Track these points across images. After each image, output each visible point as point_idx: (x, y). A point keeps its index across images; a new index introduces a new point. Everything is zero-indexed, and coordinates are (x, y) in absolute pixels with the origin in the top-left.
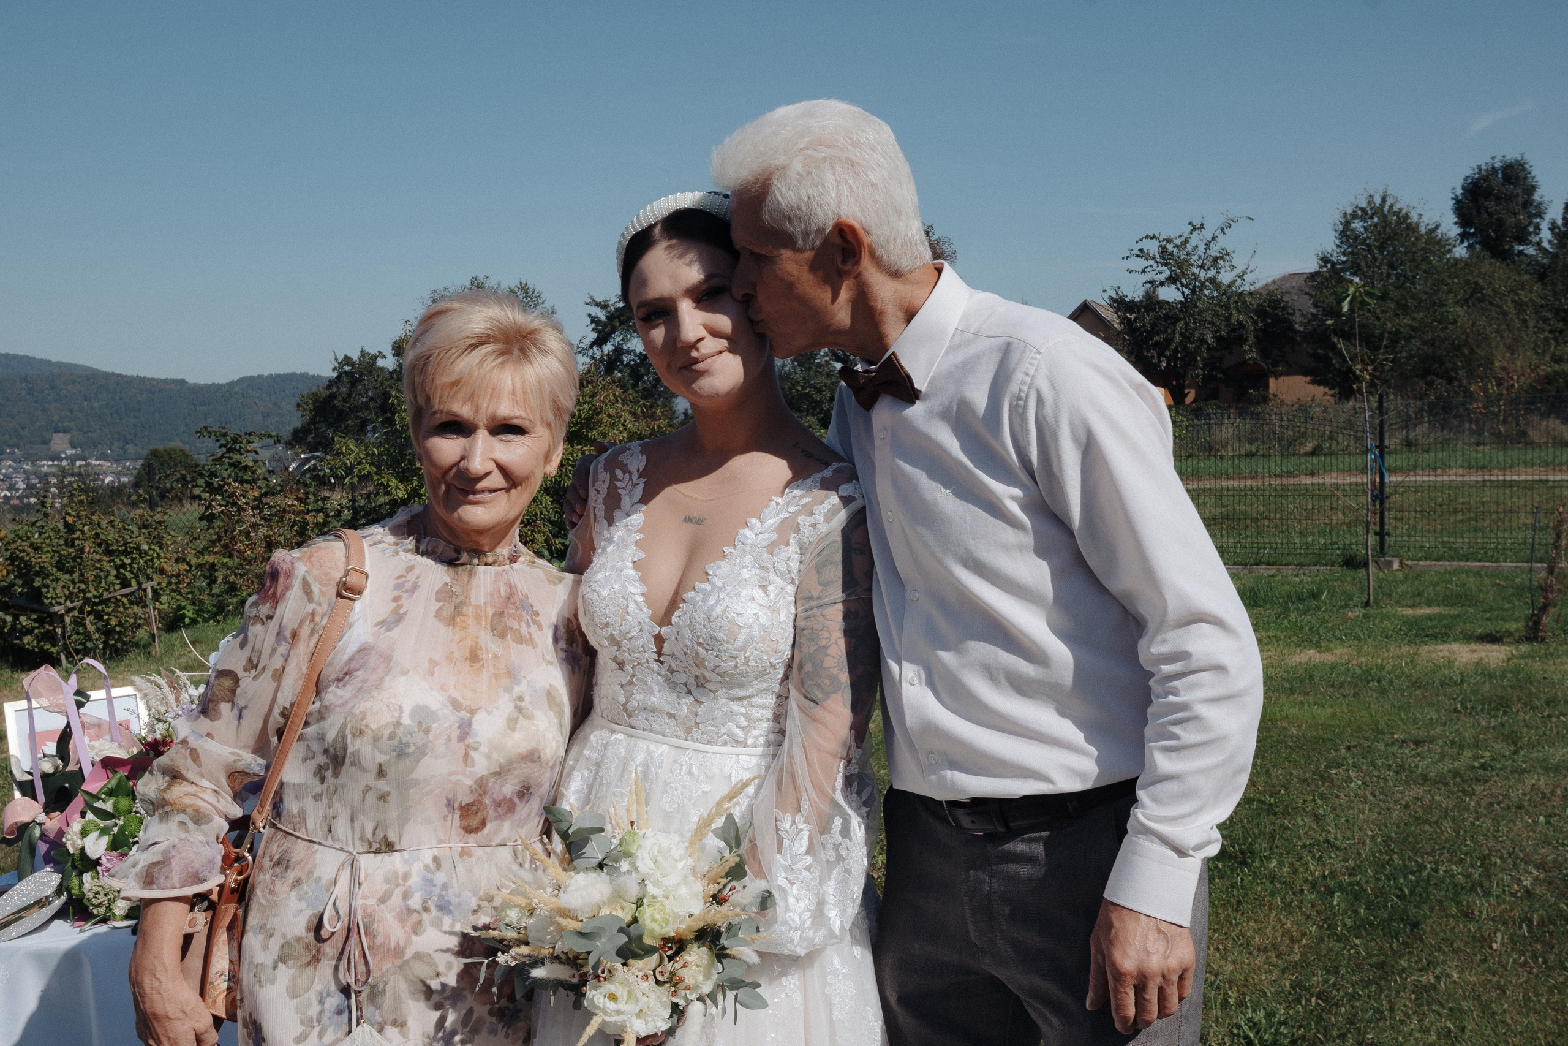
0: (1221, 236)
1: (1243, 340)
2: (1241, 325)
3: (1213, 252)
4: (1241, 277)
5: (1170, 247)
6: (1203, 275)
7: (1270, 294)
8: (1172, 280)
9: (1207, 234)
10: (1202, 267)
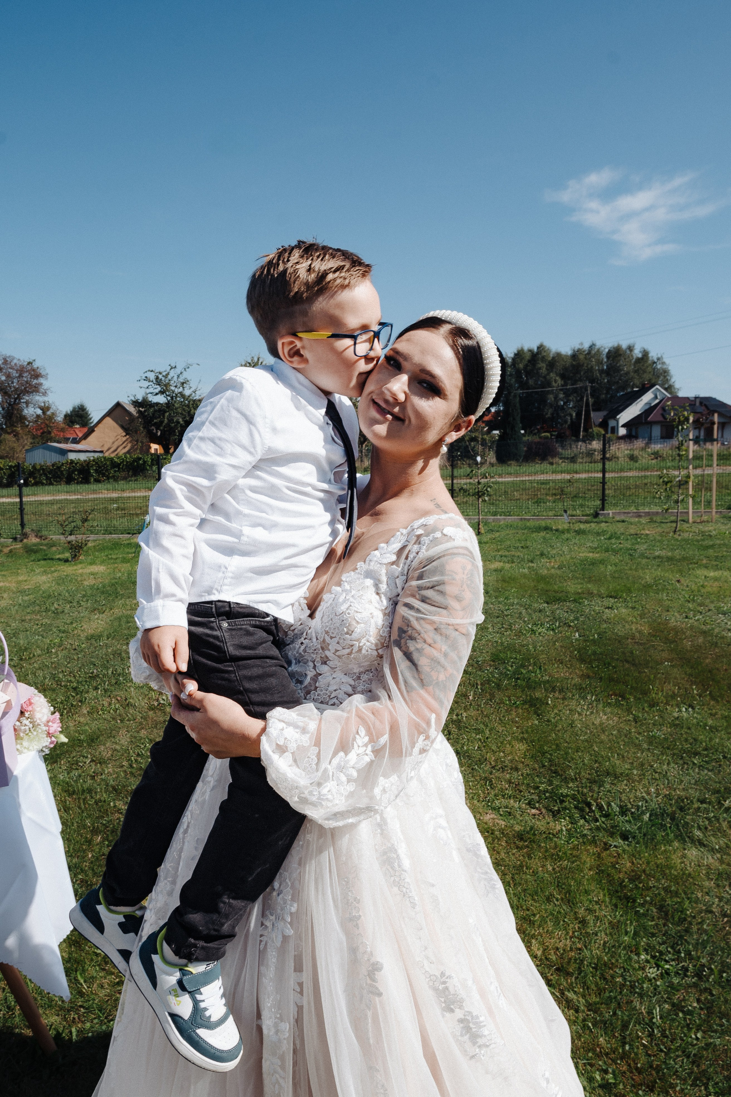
0: (185, 372)
3: (181, 380)
4: (194, 392)
5: (160, 376)
6: (177, 390)
8: (162, 392)
9: (178, 371)
10: (176, 386)
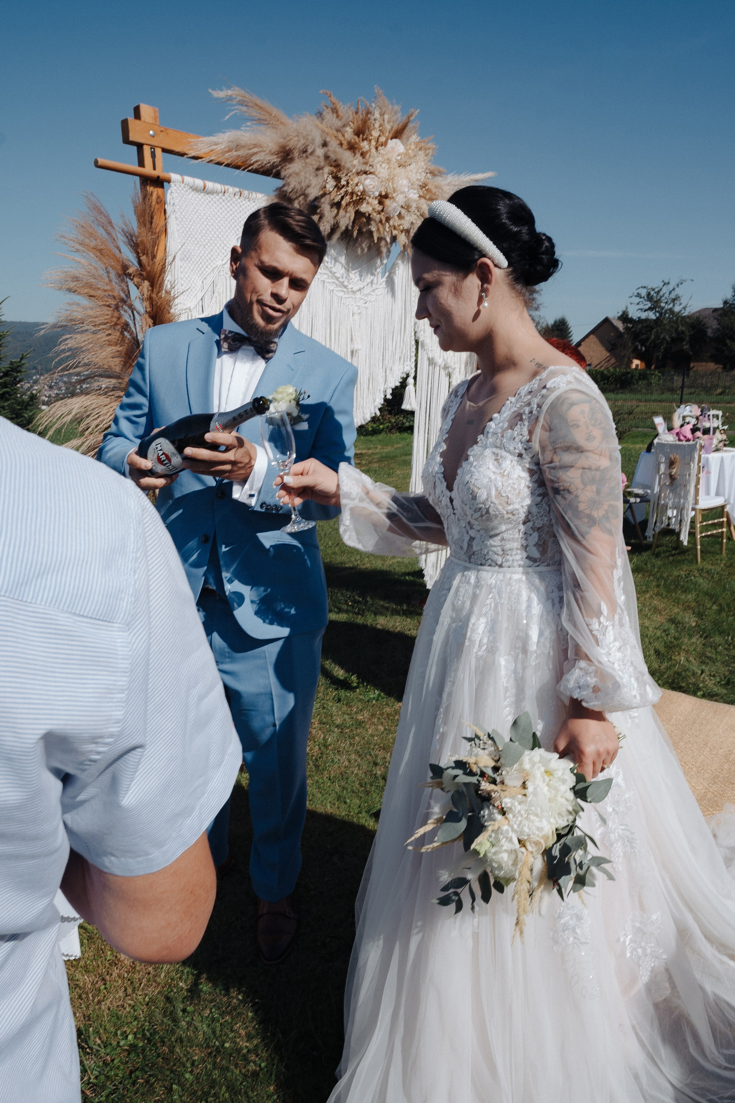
0: (677, 289)
1: (682, 340)
2: (683, 332)
3: (673, 296)
4: (685, 308)
5: (652, 293)
6: (667, 307)
7: (698, 318)
8: (650, 309)
9: (671, 287)
10: (666, 303)
